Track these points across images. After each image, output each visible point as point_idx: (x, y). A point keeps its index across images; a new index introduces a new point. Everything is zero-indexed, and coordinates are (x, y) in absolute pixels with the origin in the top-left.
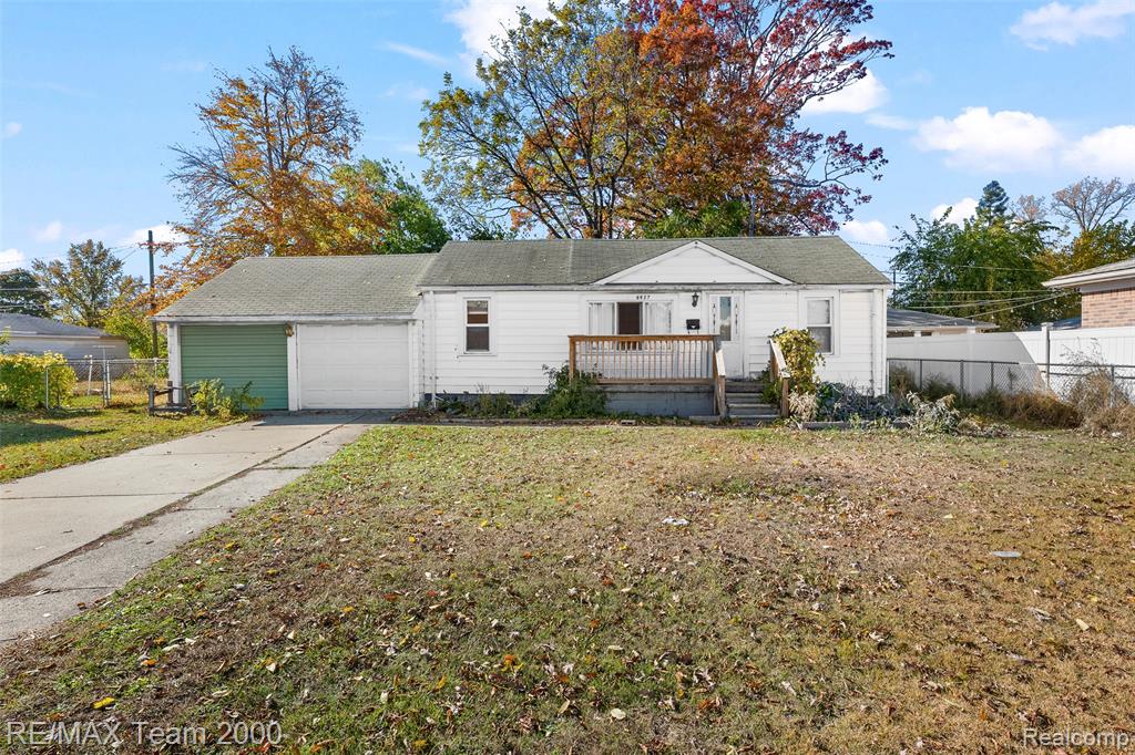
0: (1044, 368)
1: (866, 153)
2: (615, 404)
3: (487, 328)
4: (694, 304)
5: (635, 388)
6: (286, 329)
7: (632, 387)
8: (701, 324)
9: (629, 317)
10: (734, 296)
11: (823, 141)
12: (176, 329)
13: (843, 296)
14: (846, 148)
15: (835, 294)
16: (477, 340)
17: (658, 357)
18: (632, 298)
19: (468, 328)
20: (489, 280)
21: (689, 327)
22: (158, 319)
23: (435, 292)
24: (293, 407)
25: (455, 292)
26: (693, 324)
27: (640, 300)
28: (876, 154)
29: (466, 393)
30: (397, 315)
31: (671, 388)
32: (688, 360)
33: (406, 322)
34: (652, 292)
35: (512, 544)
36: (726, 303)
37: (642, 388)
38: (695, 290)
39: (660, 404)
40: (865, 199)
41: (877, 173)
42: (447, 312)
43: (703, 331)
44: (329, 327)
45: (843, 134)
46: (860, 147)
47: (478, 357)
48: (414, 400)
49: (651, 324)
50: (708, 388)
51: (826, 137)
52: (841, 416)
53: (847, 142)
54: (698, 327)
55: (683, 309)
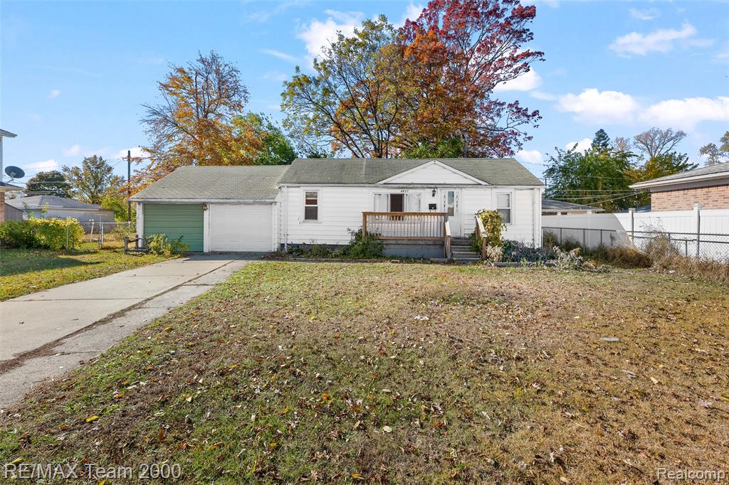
0: (630, 234)
1: (530, 113)
2: (388, 251)
3: (317, 207)
4: (433, 195)
5: (400, 242)
6: (203, 206)
7: (398, 241)
8: (438, 206)
9: (397, 202)
10: (456, 191)
11: (506, 106)
12: (141, 205)
13: (517, 192)
14: (519, 110)
15: (513, 191)
16: (311, 214)
17: (413, 225)
18: (398, 192)
19: (306, 207)
20: (318, 180)
21: (430, 208)
22: (131, 200)
23: (288, 187)
24: (206, 250)
25: (299, 187)
26: (432, 206)
27: (403, 193)
28: (535, 113)
29: (304, 244)
30: (266, 199)
31: (420, 242)
32: (430, 226)
33: (271, 203)
34: (410, 188)
35: (329, 330)
36: (451, 195)
37: (404, 242)
38: (434, 187)
39: (413, 251)
40: (529, 138)
41: (536, 124)
42: (295, 198)
43: (438, 211)
44: (228, 205)
45: (517, 102)
46: (527, 110)
47: (311, 224)
48: (274, 247)
49: (409, 206)
50: (440, 243)
51: (507, 104)
52: (516, 259)
53: (519, 107)
54: (435, 208)
55: (427, 198)
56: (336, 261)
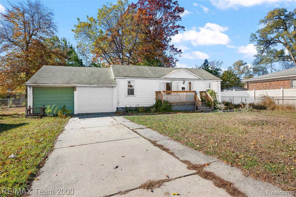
1: (178, 50)
2: (174, 108)
3: (133, 89)
4: (184, 83)
5: (178, 104)
6: (74, 88)
7: (177, 104)
8: (185, 88)
9: (169, 87)
10: (192, 82)
11: (169, 46)
14: (174, 49)
16: (131, 92)
17: (177, 97)
18: (169, 82)
19: (128, 89)
21: (182, 89)
22: (27, 85)
23: (120, 79)
24: (76, 113)
25: (125, 79)
26: (183, 88)
27: (171, 82)
28: (180, 51)
30: (111, 85)
31: (186, 104)
32: (183, 97)
33: (113, 87)
34: (174, 80)
36: (190, 83)
37: (180, 104)
38: (184, 80)
39: (184, 108)
40: (178, 60)
41: (180, 55)
42: (123, 84)
43: (185, 90)
44: (88, 88)
45: (173, 45)
46: (177, 49)
47: (131, 97)
49: (174, 88)
50: (194, 104)
51: (169, 45)
53: (174, 47)
54: (185, 89)
55: (181, 85)
56: (157, 114)
